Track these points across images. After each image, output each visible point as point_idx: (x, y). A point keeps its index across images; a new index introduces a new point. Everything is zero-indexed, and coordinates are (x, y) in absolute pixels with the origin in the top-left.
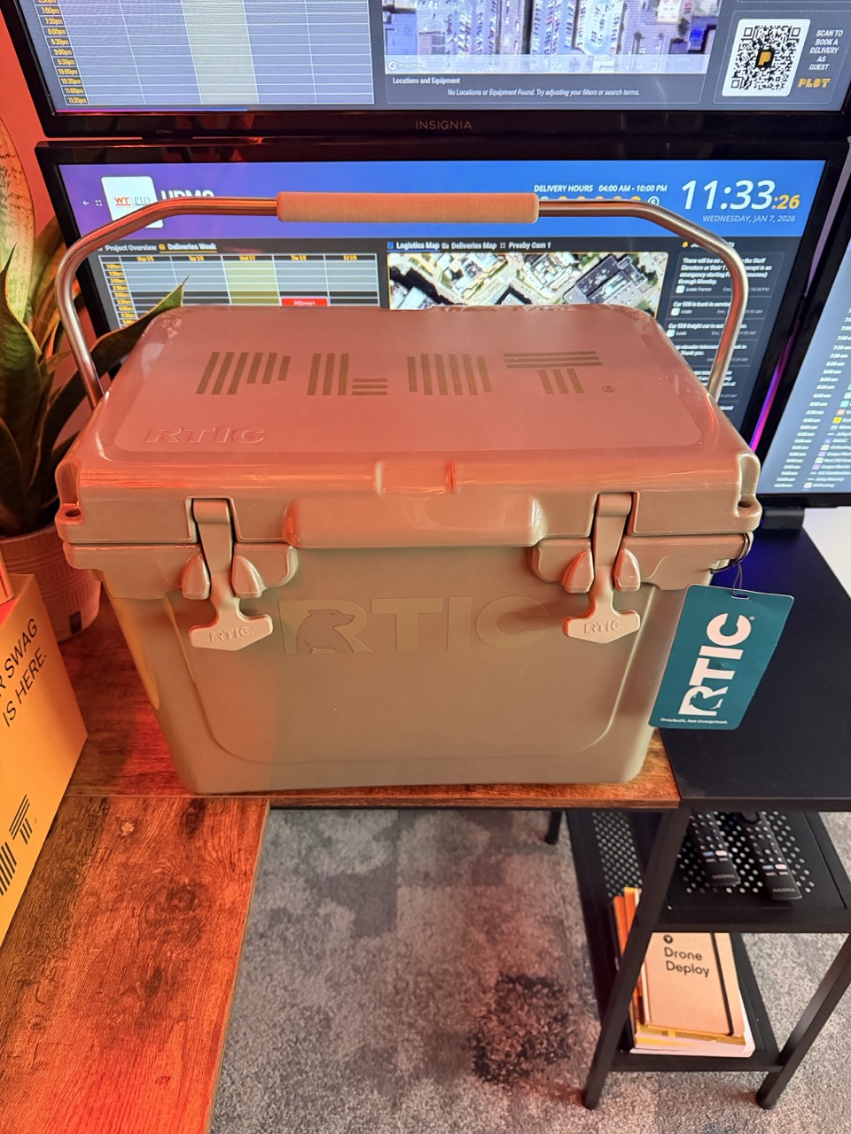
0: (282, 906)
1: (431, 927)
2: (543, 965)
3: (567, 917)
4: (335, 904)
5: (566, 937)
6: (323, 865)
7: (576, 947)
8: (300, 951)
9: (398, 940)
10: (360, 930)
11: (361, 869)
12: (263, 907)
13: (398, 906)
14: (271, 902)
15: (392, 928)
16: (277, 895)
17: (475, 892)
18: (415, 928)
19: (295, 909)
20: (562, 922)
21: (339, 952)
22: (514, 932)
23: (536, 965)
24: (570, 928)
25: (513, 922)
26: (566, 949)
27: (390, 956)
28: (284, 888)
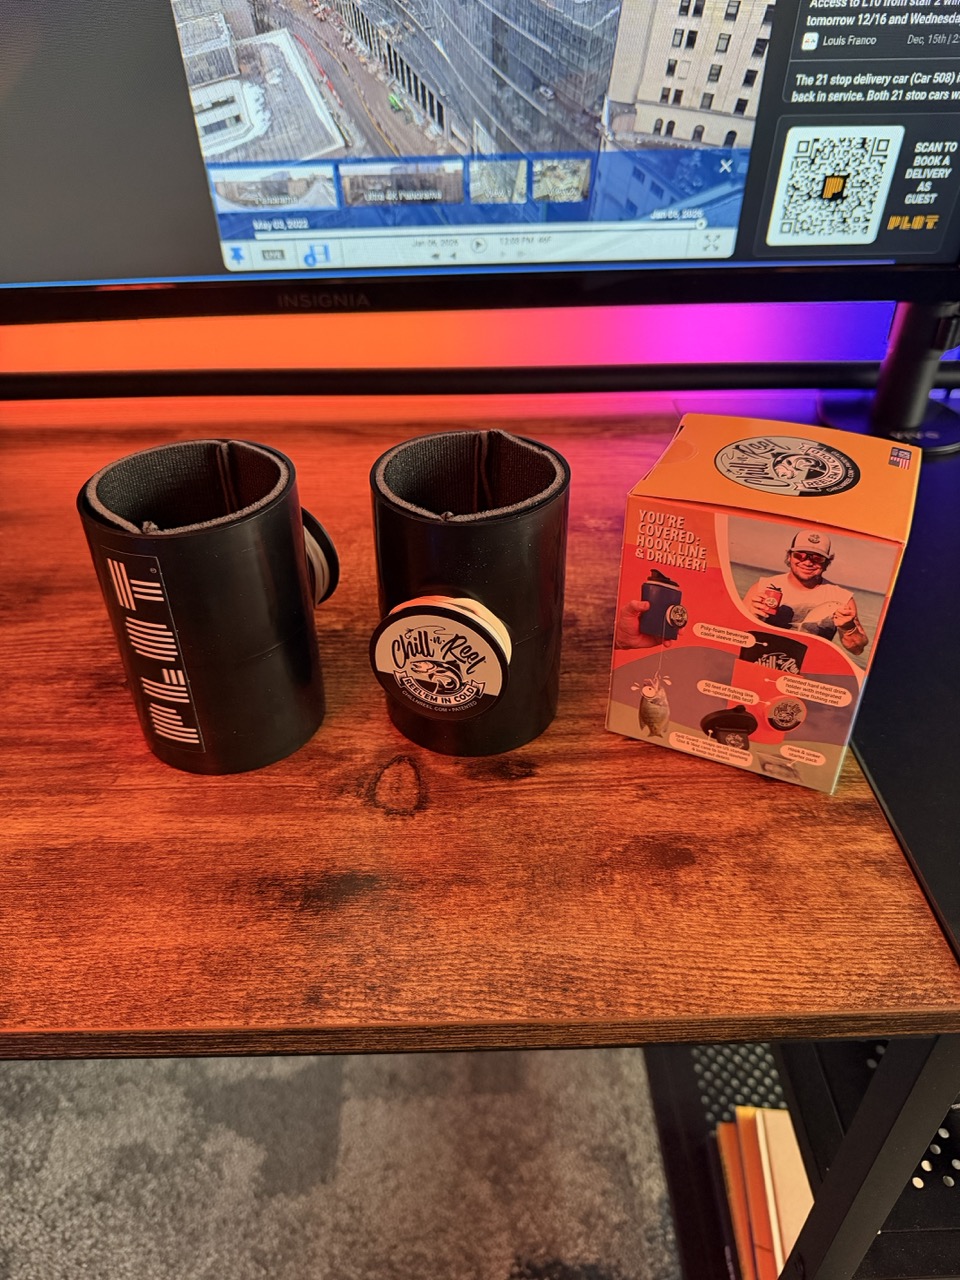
0: (140, 1140)
1: (396, 1172)
2: (592, 1241)
3: (634, 1147)
4: (232, 1134)
5: (631, 1184)
7: (650, 1202)
8: (162, 1225)
9: (339, 1199)
10: (273, 1180)
12: (106, 1143)
13: (342, 1136)
14: (122, 1132)
15: (329, 1178)
16: (134, 1120)
17: (475, 1107)
18: (368, 1174)
19: (162, 1145)
20: (623, 1156)
21: (231, 1225)
22: (541, 1178)
23: (581, 1241)
24: (637, 1166)
25: (539, 1161)
26: (632, 1208)
27: (322, 1230)
28: (147, 1106)
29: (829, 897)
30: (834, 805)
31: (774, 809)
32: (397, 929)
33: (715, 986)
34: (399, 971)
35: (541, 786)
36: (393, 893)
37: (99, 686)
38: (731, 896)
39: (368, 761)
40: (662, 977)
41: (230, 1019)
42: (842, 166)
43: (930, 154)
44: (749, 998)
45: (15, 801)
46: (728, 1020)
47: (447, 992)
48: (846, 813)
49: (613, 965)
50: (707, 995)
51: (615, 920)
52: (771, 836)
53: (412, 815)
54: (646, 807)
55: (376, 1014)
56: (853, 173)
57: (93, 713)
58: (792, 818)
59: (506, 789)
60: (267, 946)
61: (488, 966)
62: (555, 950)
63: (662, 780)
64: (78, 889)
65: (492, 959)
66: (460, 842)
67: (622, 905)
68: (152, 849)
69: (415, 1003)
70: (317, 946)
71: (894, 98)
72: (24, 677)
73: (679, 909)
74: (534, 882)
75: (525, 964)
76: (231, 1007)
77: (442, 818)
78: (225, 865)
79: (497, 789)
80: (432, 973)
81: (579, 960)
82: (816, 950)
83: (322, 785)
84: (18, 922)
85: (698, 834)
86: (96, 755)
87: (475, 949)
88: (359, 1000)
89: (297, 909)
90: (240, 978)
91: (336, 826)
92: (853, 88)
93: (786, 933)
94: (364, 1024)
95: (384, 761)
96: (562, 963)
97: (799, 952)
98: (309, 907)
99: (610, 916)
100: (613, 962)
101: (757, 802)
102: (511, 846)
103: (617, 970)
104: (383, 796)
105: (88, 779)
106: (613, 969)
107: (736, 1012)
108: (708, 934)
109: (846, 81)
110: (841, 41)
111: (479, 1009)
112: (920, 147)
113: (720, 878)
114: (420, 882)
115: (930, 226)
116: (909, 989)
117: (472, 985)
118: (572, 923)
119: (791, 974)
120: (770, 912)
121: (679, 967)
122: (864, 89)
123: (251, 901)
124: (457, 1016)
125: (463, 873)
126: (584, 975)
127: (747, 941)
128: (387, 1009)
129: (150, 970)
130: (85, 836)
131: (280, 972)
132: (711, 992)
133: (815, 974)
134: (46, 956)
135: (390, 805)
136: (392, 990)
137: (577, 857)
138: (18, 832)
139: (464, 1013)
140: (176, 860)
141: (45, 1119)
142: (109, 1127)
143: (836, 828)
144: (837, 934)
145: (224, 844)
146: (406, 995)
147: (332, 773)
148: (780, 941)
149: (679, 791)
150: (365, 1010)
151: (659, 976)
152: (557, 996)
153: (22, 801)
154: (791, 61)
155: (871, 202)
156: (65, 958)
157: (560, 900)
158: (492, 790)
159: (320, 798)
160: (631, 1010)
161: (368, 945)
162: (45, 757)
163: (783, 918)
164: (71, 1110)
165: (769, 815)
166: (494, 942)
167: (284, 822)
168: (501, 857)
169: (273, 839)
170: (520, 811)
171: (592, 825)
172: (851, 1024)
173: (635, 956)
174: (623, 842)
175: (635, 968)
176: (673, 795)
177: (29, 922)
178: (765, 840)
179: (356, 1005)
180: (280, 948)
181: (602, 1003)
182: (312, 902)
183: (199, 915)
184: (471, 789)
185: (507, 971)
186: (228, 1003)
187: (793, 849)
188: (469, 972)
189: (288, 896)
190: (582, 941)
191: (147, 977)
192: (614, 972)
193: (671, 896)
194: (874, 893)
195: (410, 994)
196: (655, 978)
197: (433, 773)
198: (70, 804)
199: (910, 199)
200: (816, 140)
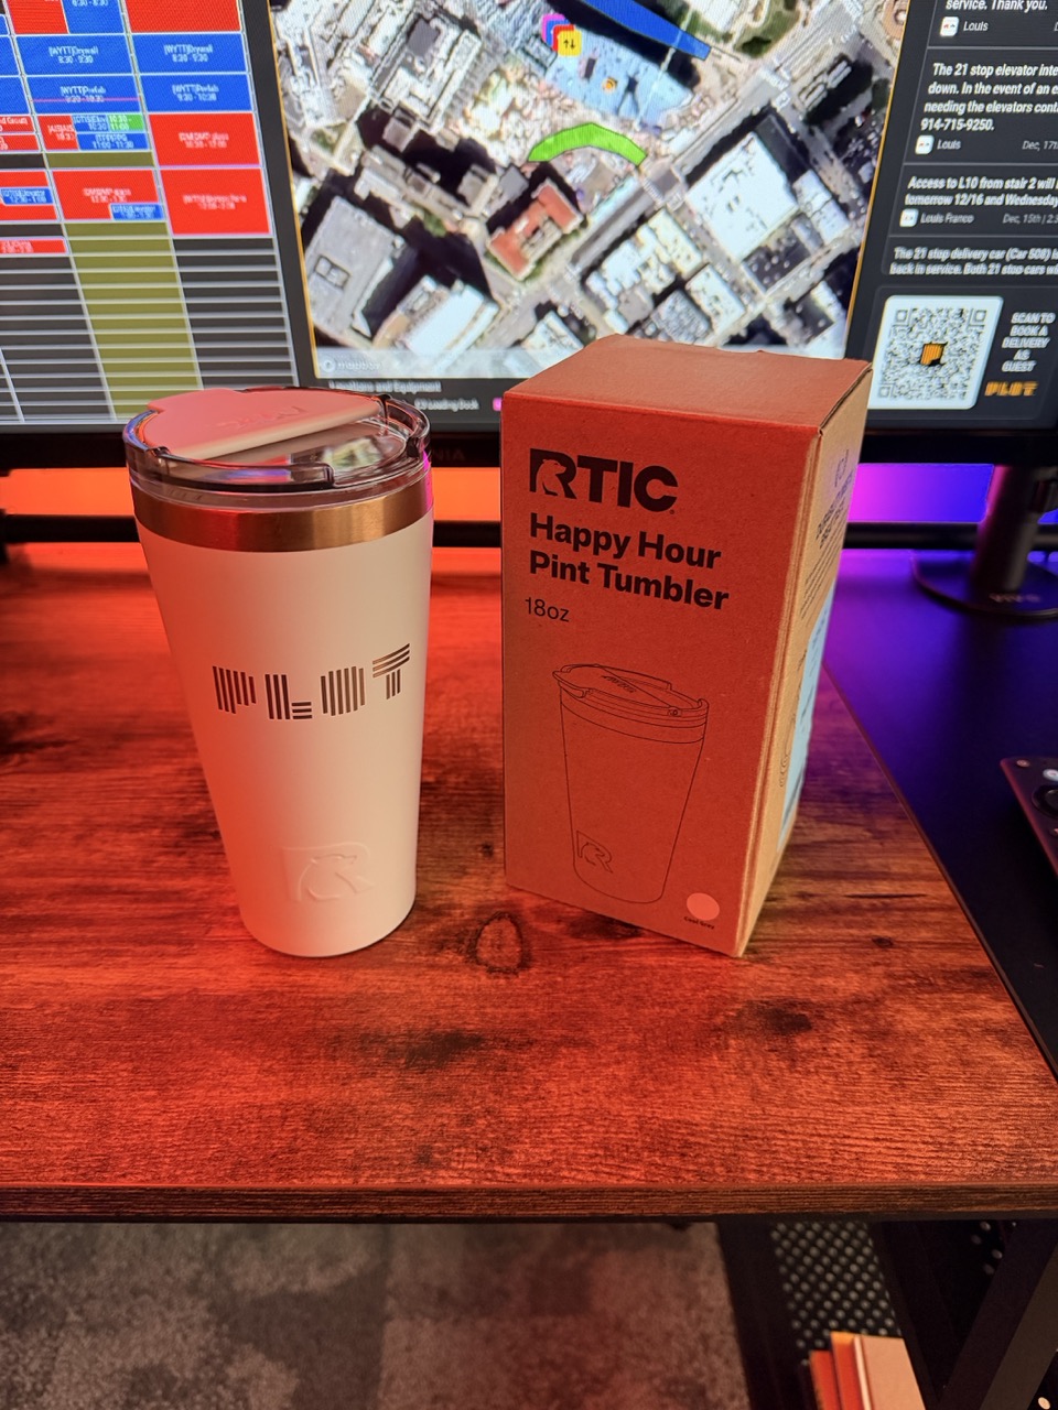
0: (156, 1362)
6: (246, 1274)
11: (317, 1281)
12: (119, 1363)
13: (384, 1361)
14: (137, 1351)
16: (150, 1338)
17: (535, 1329)
19: (181, 1369)
25: (607, 1396)
28: (165, 1322)
29: (950, 1066)
30: (951, 972)
31: (890, 976)
32: (506, 1090)
33: (837, 1153)
34: (511, 1133)
35: (648, 947)
36: (500, 1053)
37: (187, 836)
38: (850, 1063)
39: (467, 917)
40: (782, 1143)
41: (338, 1177)
42: (939, 334)
43: (1027, 324)
44: (873, 1166)
45: (104, 951)
46: (852, 1189)
47: (562, 1155)
48: (963, 981)
49: (732, 1131)
50: (830, 1163)
51: (732, 1086)
52: (888, 1003)
53: (516, 974)
54: (757, 971)
55: (489, 1175)
56: (950, 341)
57: (182, 862)
58: (909, 985)
59: (611, 949)
60: (373, 1103)
61: (602, 1130)
62: (671, 1114)
63: (773, 944)
64: (174, 1041)
65: (607, 1123)
66: (566, 1002)
67: (738, 1070)
68: (250, 1002)
69: (529, 1166)
70: (425, 1105)
71: (990, 273)
72: (108, 825)
73: (797, 1075)
74: (646, 1045)
75: (641, 1129)
76: (339, 1165)
77: (547, 977)
78: (326, 1020)
79: (603, 948)
80: (546, 1136)
81: (696, 1125)
82: (940, 1119)
83: (421, 942)
84: (114, 1073)
85: (813, 1000)
86: (187, 905)
87: (588, 1112)
88: (471, 1161)
89: (401, 1067)
90: (346, 1136)
91: (438, 983)
92: (950, 261)
93: (908, 1101)
94: (477, 1186)
95: (484, 917)
96: (679, 1128)
97: (922, 1120)
98: (414, 1065)
99: (726, 1081)
100: (732, 1128)
101: (872, 969)
102: (620, 1008)
103: (736, 1136)
104: (484, 953)
105: (180, 929)
106: (731, 1135)
107: (861, 1180)
108: (828, 1101)
109: (943, 255)
110: (937, 219)
111: (596, 1172)
112: (1016, 318)
113: (838, 1045)
114: (528, 1042)
115: (1028, 393)
116: (1037, 1161)
117: (586, 1148)
118: (688, 1088)
119: (915, 1143)
120: (891, 1080)
121: (799, 1134)
122: (962, 262)
123: (354, 1057)
124: (574, 1179)
125: (571, 1034)
126: (702, 1141)
127: (868, 1109)
128: (501, 1170)
129: (253, 1125)
130: (181, 988)
131: (387, 1130)
132: (833, 1159)
133: (941, 1144)
134: (144, 1109)
135: (492, 963)
136: (505, 1151)
137: (690, 1020)
138: (108, 982)
139: (580, 1177)
140: (276, 1014)
141: (50, 1335)
142: (121, 1347)
143: (954, 995)
144: (960, 1104)
145: (324, 999)
146: (519, 1157)
147: (432, 928)
148: (902, 1109)
149: (792, 956)
150: (478, 1171)
151: (779, 1143)
152: (675, 1161)
153: (112, 951)
154: (890, 236)
155: (969, 369)
156: (164, 1112)
157: (674, 1064)
158: (597, 950)
159: (420, 954)
160: (752, 1176)
161: (477, 1105)
162: (134, 906)
163: (903, 1086)
164: (80, 1325)
165: (885, 981)
166: (607, 1105)
167: (384, 977)
168: (611, 1020)
169: (374, 995)
170: (627, 972)
171: (703, 988)
172: (979, 1196)
173: (754, 1122)
174: (737, 1006)
175: (754, 1134)
176: (786, 959)
177: (125, 1074)
178: (881, 1007)
179: (467, 1165)
180: (387, 1107)
181: (722, 1169)
182: (417, 1060)
183: (301, 1070)
184: (576, 948)
185: (622, 1136)
186: (336, 1161)
187: (911, 1016)
188: (584, 1135)
189: (392, 1053)
190: (699, 1107)
191: (250, 1132)
192: (732, 1138)
193: (788, 1063)
194: (997, 1062)
195: (523, 1157)
196: (775, 1145)
197: (536, 931)
198: (163, 955)
199: (1007, 367)
200: (915, 310)
